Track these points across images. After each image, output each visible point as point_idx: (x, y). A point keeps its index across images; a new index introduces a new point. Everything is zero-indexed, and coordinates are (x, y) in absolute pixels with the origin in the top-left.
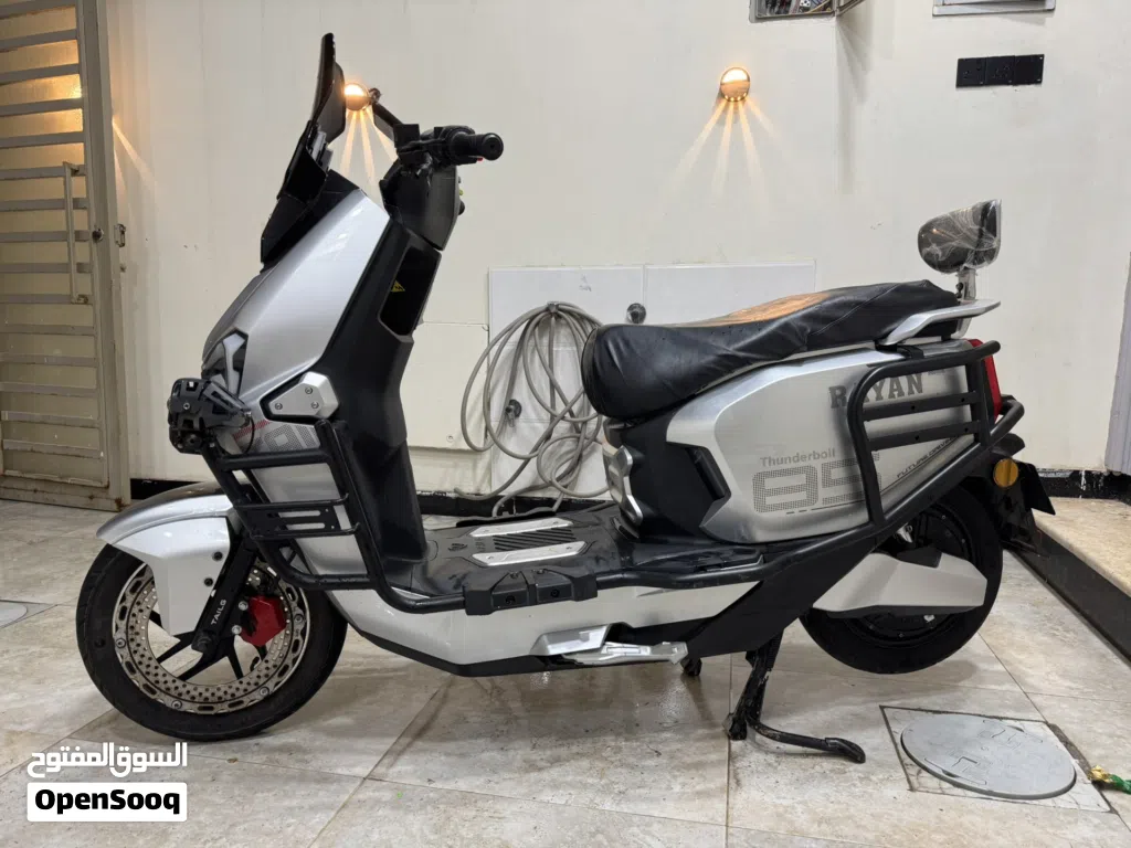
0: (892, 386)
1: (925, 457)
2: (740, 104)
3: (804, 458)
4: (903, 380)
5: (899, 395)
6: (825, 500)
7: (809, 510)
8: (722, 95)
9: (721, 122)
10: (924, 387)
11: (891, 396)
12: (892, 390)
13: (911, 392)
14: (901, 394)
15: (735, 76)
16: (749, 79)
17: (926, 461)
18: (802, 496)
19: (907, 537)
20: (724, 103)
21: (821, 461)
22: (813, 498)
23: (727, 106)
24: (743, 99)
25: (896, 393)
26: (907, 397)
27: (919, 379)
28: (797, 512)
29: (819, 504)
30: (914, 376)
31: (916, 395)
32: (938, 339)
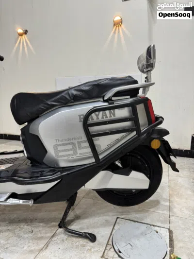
0: (103, 114)
1: (118, 139)
2: (120, 27)
3: (70, 140)
4: (107, 112)
5: (106, 118)
6: (80, 154)
7: (75, 157)
8: (114, 25)
9: (115, 33)
10: (116, 115)
11: (103, 118)
12: (103, 116)
13: (111, 116)
14: (107, 117)
15: (117, 18)
16: (121, 19)
17: (118, 141)
18: (71, 152)
19: (120, 165)
20: (115, 27)
21: (77, 140)
22: (75, 153)
23: (116, 28)
24: (120, 25)
25: (104, 117)
26: (109, 118)
27: (114, 112)
28: (70, 158)
29: (78, 155)
30: (112, 110)
31: (113, 117)
32: (129, 97)
